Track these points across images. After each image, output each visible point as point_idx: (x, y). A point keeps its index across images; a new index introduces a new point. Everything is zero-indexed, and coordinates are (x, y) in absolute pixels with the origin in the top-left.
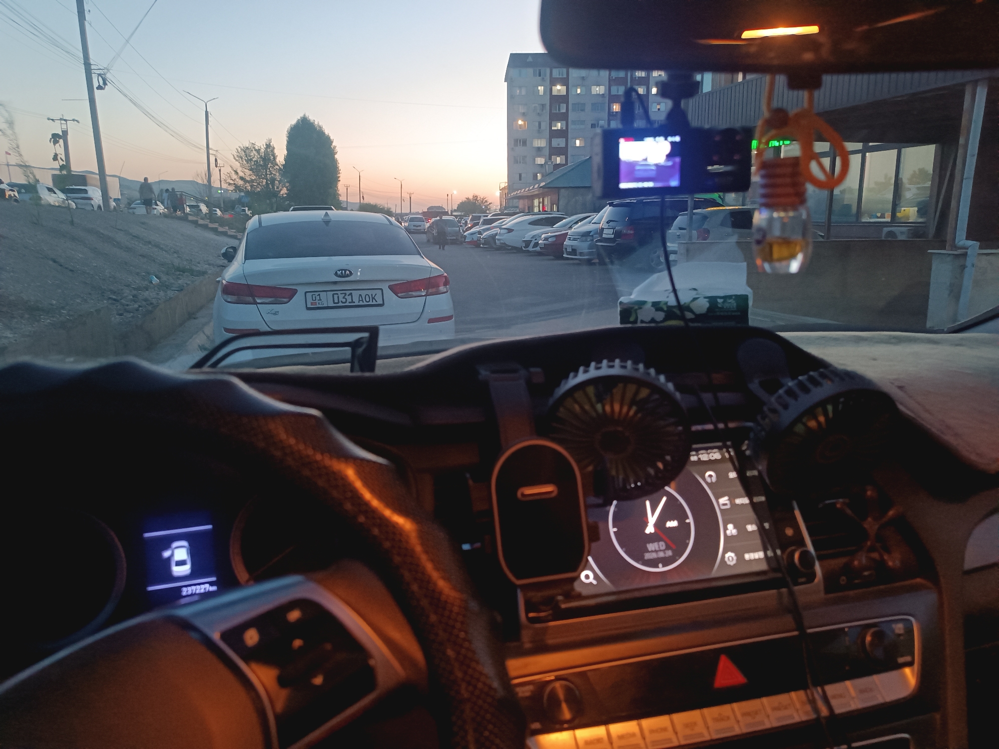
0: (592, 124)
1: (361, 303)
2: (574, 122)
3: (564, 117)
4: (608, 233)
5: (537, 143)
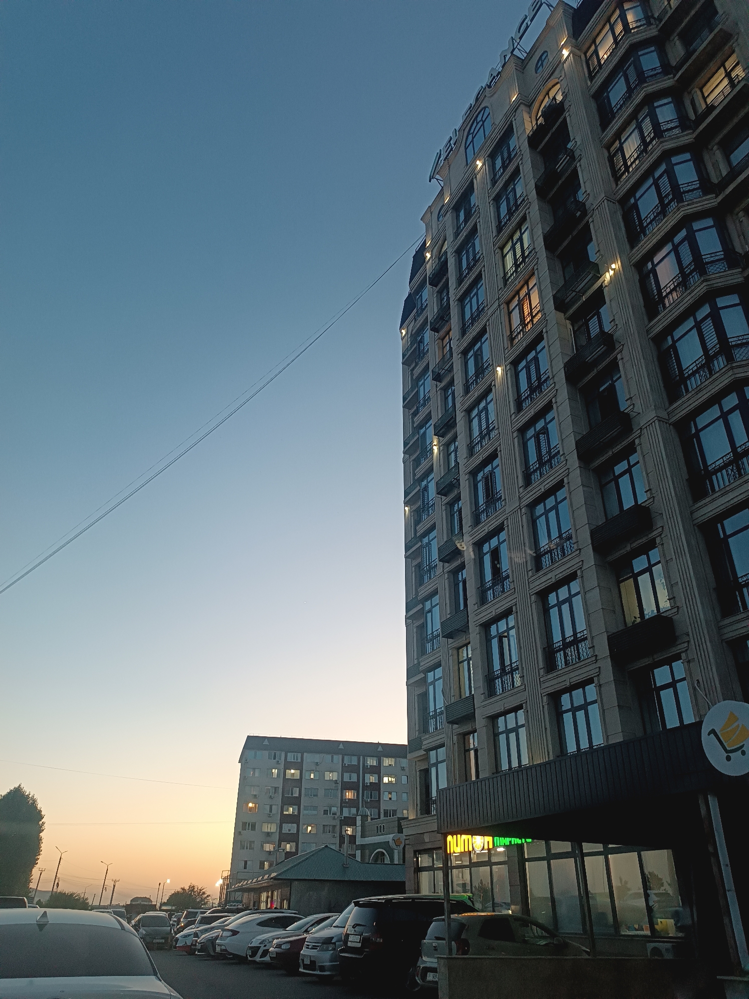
0: (324, 811)
2: (306, 808)
3: (296, 802)
4: (354, 941)
5: (267, 828)
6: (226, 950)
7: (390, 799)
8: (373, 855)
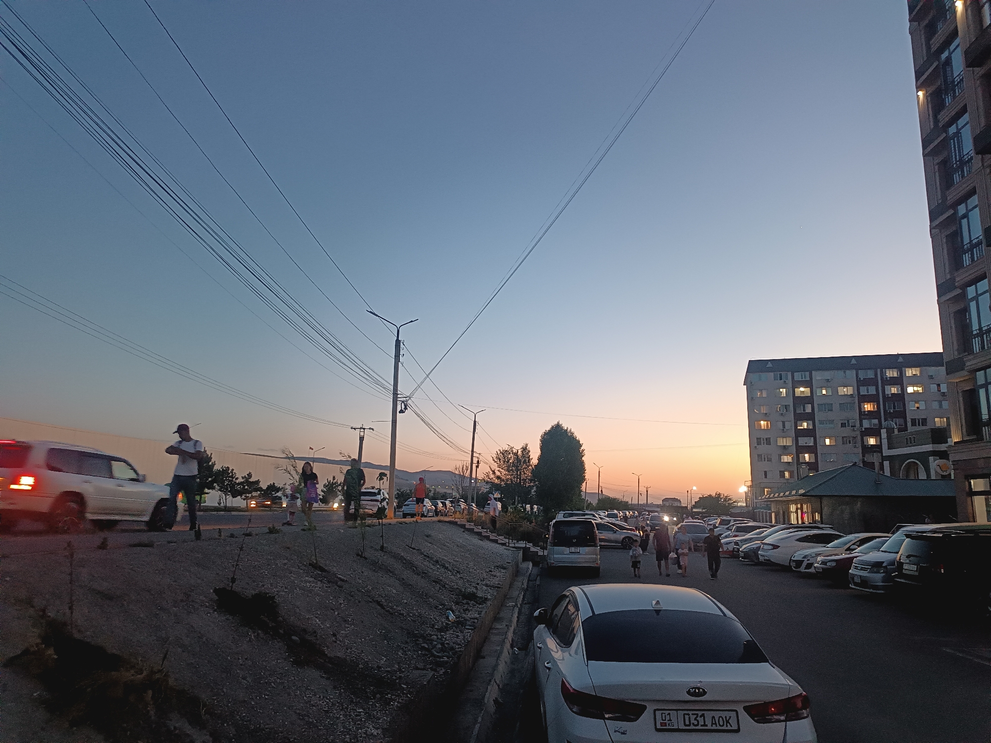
0: (842, 424)
1: (714, 727)
2: (821, 422)
3: (810, 417)
4: (910, 570)
5: (782, 442)
6: (769, 560)
7: (918, 408)
8: (904, 465)
